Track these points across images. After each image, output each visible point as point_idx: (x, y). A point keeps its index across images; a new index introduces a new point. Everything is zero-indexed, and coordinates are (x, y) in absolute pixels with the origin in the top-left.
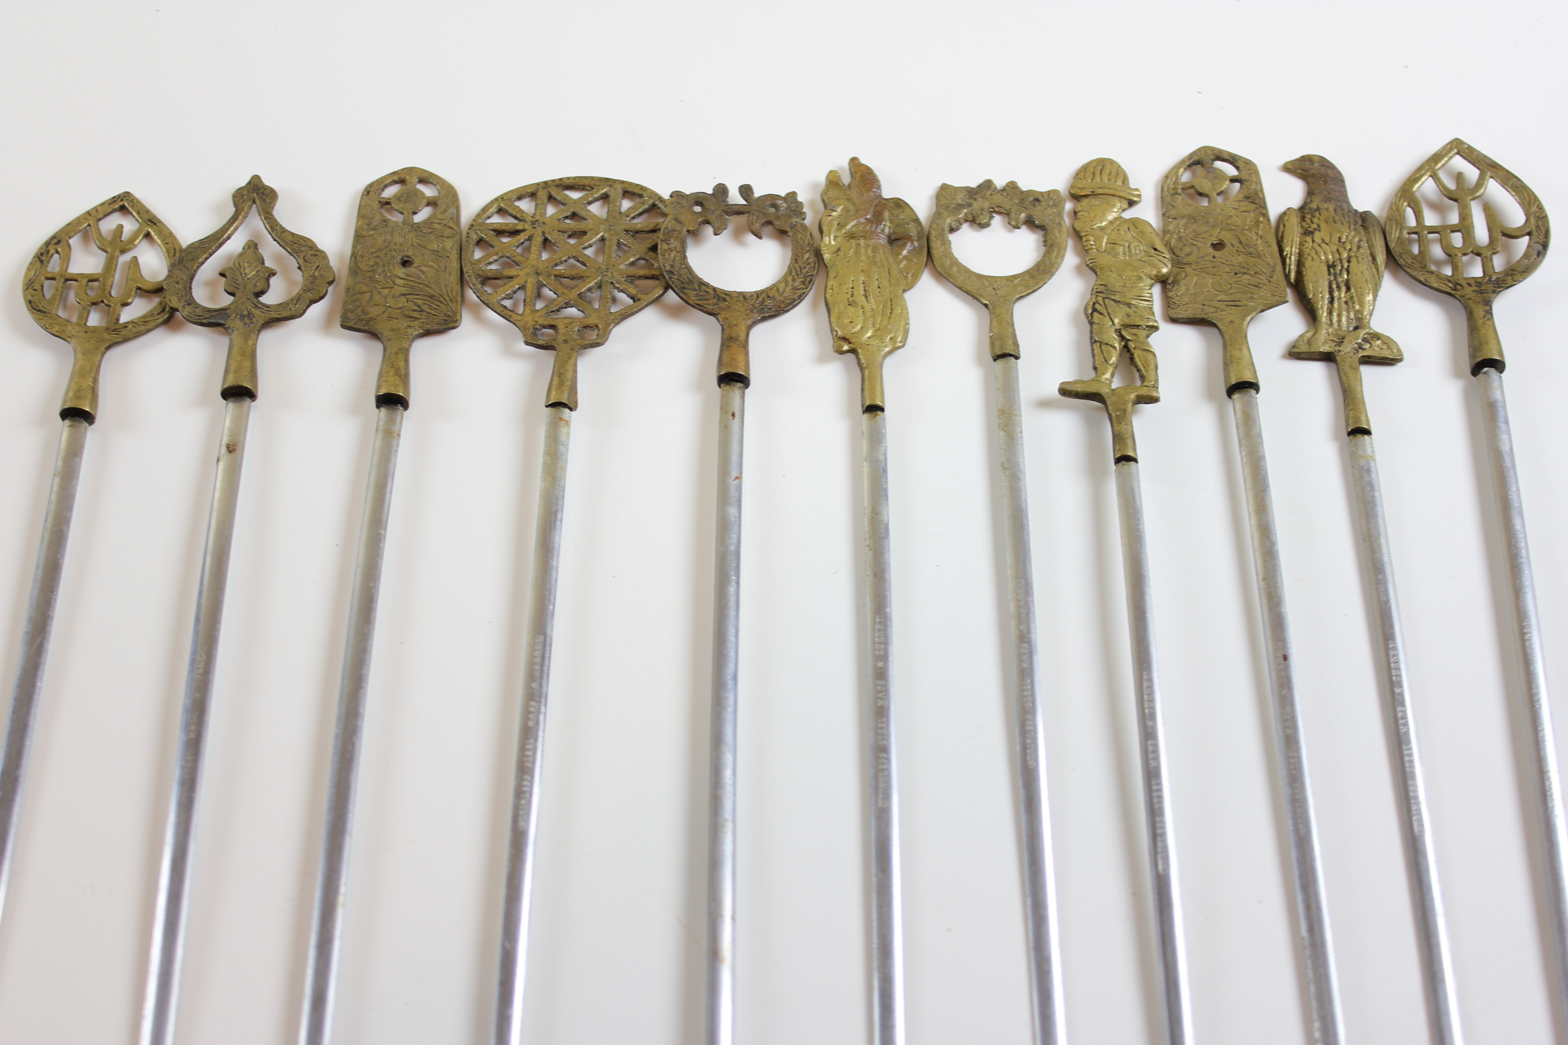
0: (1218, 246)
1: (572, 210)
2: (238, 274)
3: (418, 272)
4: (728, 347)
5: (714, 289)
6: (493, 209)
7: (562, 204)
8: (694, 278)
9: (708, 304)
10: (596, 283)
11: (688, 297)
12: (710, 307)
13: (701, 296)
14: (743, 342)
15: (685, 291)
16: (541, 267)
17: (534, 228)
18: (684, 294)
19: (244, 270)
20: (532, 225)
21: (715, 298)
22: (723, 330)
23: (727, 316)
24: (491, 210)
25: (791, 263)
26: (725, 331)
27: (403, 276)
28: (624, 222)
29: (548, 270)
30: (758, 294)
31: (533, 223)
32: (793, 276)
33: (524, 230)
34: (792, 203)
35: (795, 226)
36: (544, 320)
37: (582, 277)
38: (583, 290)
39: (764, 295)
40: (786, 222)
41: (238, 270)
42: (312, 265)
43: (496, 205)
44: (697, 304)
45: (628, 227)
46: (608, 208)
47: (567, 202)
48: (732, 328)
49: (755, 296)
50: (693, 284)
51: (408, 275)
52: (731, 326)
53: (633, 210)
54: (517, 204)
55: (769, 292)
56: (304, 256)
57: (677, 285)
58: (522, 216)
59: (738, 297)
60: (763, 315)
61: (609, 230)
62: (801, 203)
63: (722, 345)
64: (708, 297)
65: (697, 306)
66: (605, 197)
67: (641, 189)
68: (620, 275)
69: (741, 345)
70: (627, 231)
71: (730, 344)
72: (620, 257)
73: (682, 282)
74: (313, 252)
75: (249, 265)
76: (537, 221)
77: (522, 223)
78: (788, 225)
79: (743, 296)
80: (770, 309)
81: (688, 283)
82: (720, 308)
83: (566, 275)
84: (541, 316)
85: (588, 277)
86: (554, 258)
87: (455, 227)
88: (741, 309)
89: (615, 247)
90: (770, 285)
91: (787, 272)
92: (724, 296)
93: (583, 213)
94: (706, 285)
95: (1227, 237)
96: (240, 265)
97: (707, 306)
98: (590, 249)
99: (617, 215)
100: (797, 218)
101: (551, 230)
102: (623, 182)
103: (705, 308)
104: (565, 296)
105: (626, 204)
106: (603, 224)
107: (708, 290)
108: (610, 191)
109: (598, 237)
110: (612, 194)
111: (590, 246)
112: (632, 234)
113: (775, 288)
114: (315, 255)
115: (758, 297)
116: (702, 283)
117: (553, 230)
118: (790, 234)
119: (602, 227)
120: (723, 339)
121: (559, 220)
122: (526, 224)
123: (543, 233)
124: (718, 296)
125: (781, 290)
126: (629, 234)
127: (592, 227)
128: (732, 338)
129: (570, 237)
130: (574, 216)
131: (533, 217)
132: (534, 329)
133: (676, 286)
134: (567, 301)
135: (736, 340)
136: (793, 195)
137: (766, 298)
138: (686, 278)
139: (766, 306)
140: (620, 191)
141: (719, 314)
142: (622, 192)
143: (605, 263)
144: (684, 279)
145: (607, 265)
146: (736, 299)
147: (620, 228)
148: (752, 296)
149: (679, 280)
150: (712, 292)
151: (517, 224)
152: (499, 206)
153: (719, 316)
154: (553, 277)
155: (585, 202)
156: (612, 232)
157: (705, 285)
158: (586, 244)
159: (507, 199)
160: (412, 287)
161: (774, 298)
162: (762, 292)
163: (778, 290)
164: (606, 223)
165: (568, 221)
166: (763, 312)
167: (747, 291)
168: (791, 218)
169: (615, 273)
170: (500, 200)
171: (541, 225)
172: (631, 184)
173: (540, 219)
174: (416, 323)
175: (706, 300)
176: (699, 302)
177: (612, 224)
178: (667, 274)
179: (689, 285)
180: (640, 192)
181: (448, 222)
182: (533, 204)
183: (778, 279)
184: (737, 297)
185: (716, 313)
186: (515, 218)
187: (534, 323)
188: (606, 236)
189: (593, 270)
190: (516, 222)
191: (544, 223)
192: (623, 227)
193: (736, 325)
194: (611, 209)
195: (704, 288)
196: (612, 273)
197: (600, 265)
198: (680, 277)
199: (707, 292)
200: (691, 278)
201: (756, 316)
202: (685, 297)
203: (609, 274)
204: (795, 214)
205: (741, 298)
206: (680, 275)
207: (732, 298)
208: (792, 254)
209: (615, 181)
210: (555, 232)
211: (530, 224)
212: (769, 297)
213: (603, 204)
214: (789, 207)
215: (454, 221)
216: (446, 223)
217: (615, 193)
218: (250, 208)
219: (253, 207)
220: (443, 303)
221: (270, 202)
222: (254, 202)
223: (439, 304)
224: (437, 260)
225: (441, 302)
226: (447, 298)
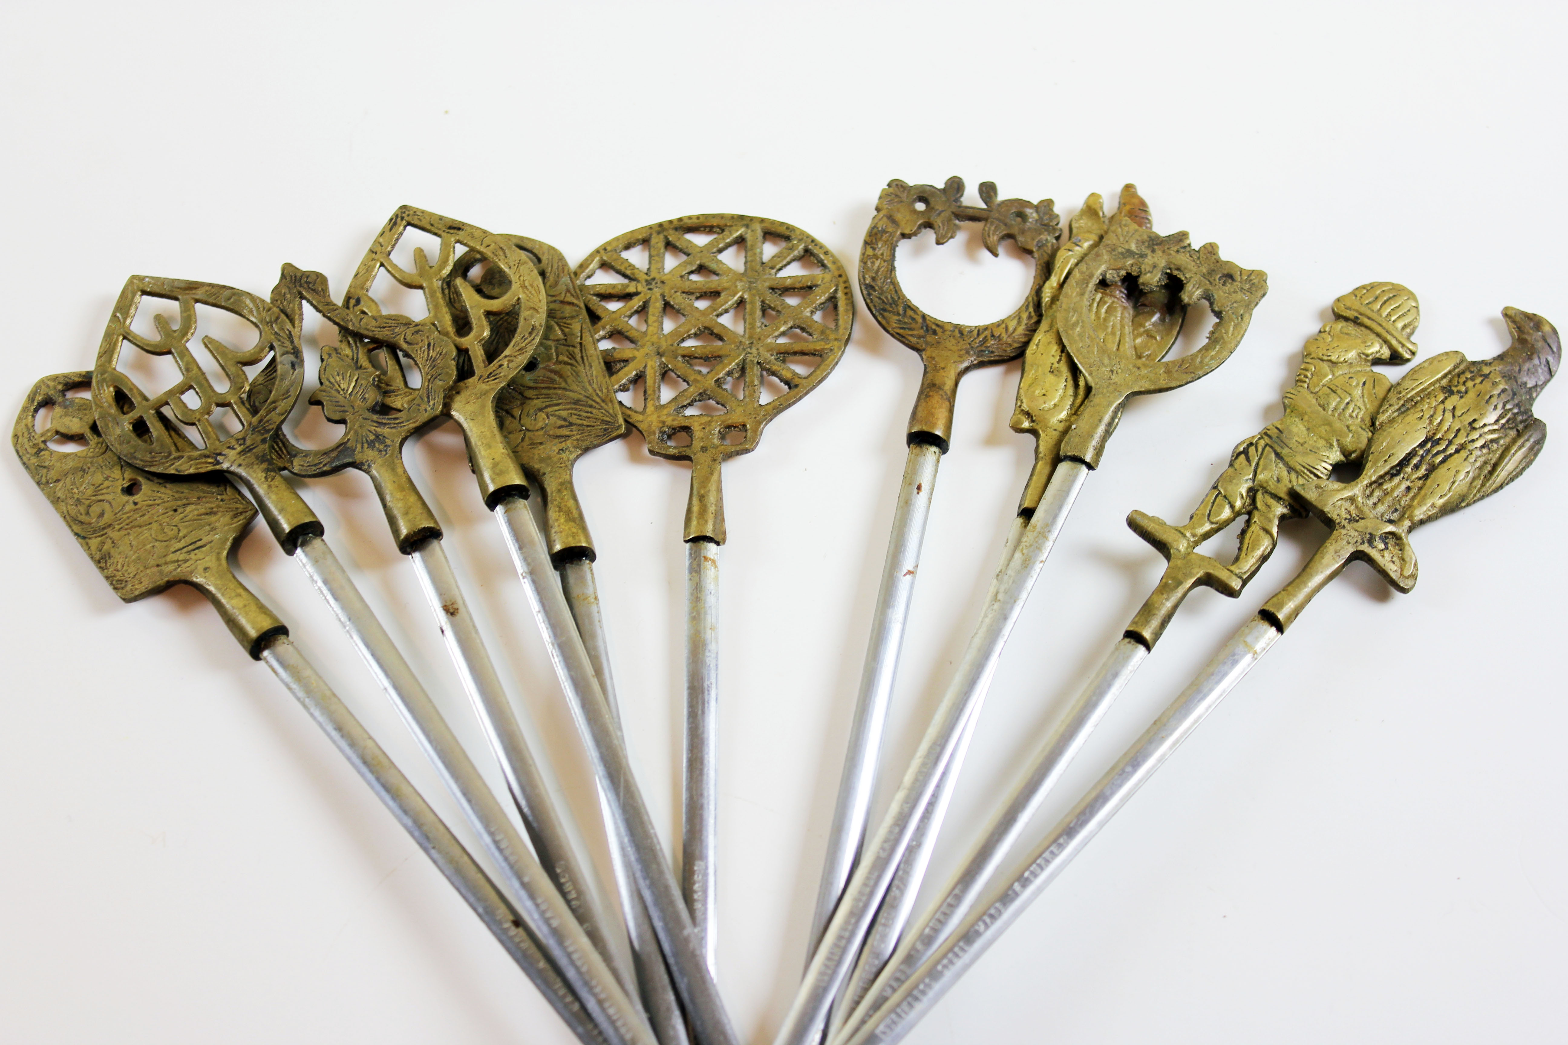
1: (698, 262)
2: (334, 393)
3: (547, 374)
4: (927, 396)
5: (924, 317)
6: (594, 265)
7: (685, 253)
8: (899, 298)
9: (912, 335)
10: (738, 364)
11: (888, 323)
12: (914, 340)
13: (905, 323)
14: (949, 393)
15: (886, 314)
16: (664, 345)
17: (650, 289)
18: (883, 317)
19: (339, 386)
20: (647, 285)
21: (922, 328)
22: (925, 372)
23: (934, 355)
24: (591, 267)
25: (1030, 294)
26: (928, 375)
27: (532, 384)
28: (767, 276)
29: (673, 348)
30: (980, 330)
31: (648, 283)
32: (1030, 313)
33: (637, 294)
34: (1045, 214)
35: (1043, 245)
36: (673, 420)
37: (719, 357)
38: (721, 375)
39: (987, 333)
40: (1033, 239)
41: (332, 389)
42: (420, 345)
43: (597, 259)
44: (898, 334)
45: (773, 284)
46: (746, 257)
47: (690, 252)
48: (938, 371)
49: (975, 332)
50: (897, 305)
51: (535, 380)
52: (936, 369)
53: (779, 259)
54: (625, 255)
55: (994, 329)
56: (405, 339)
57: (877, 305)
58: (633, 274)
59: (954, 331)
60: (981, 359)
61: (750, 289)
62: (1057, 216)
63: (921, 393)
64: (914, 325)
65: (897, 336)
66: (740, 241)
67: (788, 228)
68: (768, 351)
69: (945, 397)
70: (773, 289)
71: (931, 393)
72: (766, 326)
73: (883, 302)
74: (413, 329)
75: (341, 377)
76: (654, 279)
77: (634, 283)
78: (1035, 243)
79: (960, 331)
80: (992, 352)
81: (891, 304)
82: (927, 343)
83: (696, 355)
84: (668, 415)
85: (727, 356)
86: (680, 331)
88: (954, 348)
89: (759, 313)
90: (999, 320)
91: (1023, 305)
92: (934, 327)
93: (713, 266)
94: (914, 309)
96: (330, 382)
97: (910, 338)
98: (726, 315)
99: (758, 267)
100: (1049, 235)
101: (673, 291)
102: (762, 220)
103: (908, 340)
104: (698, 385)
105: (769, 250)
106: (741, 281)
107: (915, 316)
108: (746, 233)
109: (736, 298)
110: (749, 237)
111: (726, 311)
112: (779, 292)
113: (1004, 326)
114: (417, 332)
115: (978, 334)
116: (909, 307)
117: (676, 292)
118: (1036, 255)
119: (739, 285)
120: (923, 384)
121: (682, 277)
122: (639, 285)
123: (663, 296)
124: (927, 327)
125: (1011, 329)
126: (776, 293)
127: (726, 285)
128: (934, 385)
129: (697, 298)
130: (701, 269)
131: (647, 274)
132: (661, 432)
133: (875, 306)
134: (701, 391)
135: (940, 388)
136: (1048, 204)
137: (989, 337)
138: (889, 297)
139: (987, 347)
140: (759, 233)
141: (924, 350)
142: (762, 234)
143: (747, 336)
144: (887, 298)
145: (750, 337)
146: (950, 333)
147: (763, 285)
148: (971, 332)
149: (880, 298)
150: (920, 321)
151: (628, 286)
152: (601, 258)
153: (923, 354)
154: (680, 358)
155: (715, 250)
156: (754, 292)
157: (912, 310)
158: (720, 310)
159: (611, 251)
160: (547, 396)
161: (999, 338)
162: (986, 328)
163: (1007, 329)
164: (744, 279)
165: (694, 277)
166: (982, 356)
167: (966, 325)
168: (1040, 234)
169: (761, 349)
170: (602, 252)
171: (659, 285)
172: (773, 222)
173: (657, 276)
175: (911, 329)
176: (901, 331)
177: (752, 280)
178: (866, 288)
179: (891, 307)
180: (787, 233)
181: (565, 296)
182: (646, 255)
183: (1010, 314)
184: (950, 331)
185: (921, 348)
186: (625, 276)
187: (661, 425)
188: (745, 297)
189: (733, 346)
190: (626, 281)
191: (663, 282)
192: (767, 284)
193: (943, 368)
194: (749, 259)
195: (910, 313)
196: (758, 349)
197: (741, 339)
198: (881, 294)
199: (913, 319)
200: (896, 298)
201: (973, 359)
202: (884, 322)
203: (754, 351)
204: (1046, 230)
205: (957, 333)
206: (882, 292)
207: (944, 331)
208: (1034, 283)
209: (752, 219)
210: (678, 294)
211: (644, 284)
212: (993, 336)
213: (739, 250)
214: (1040, 220)
215: (572, 295)
216: (562, 299)
217: (754, 235)
218: (301, 306)
219: (304, 302)
220: (595, 408)
221: (322, 289)
222: (302, 297)
223: (590, 410)
224: (567, 350)
225: (591, 406)
226: (598, 400)
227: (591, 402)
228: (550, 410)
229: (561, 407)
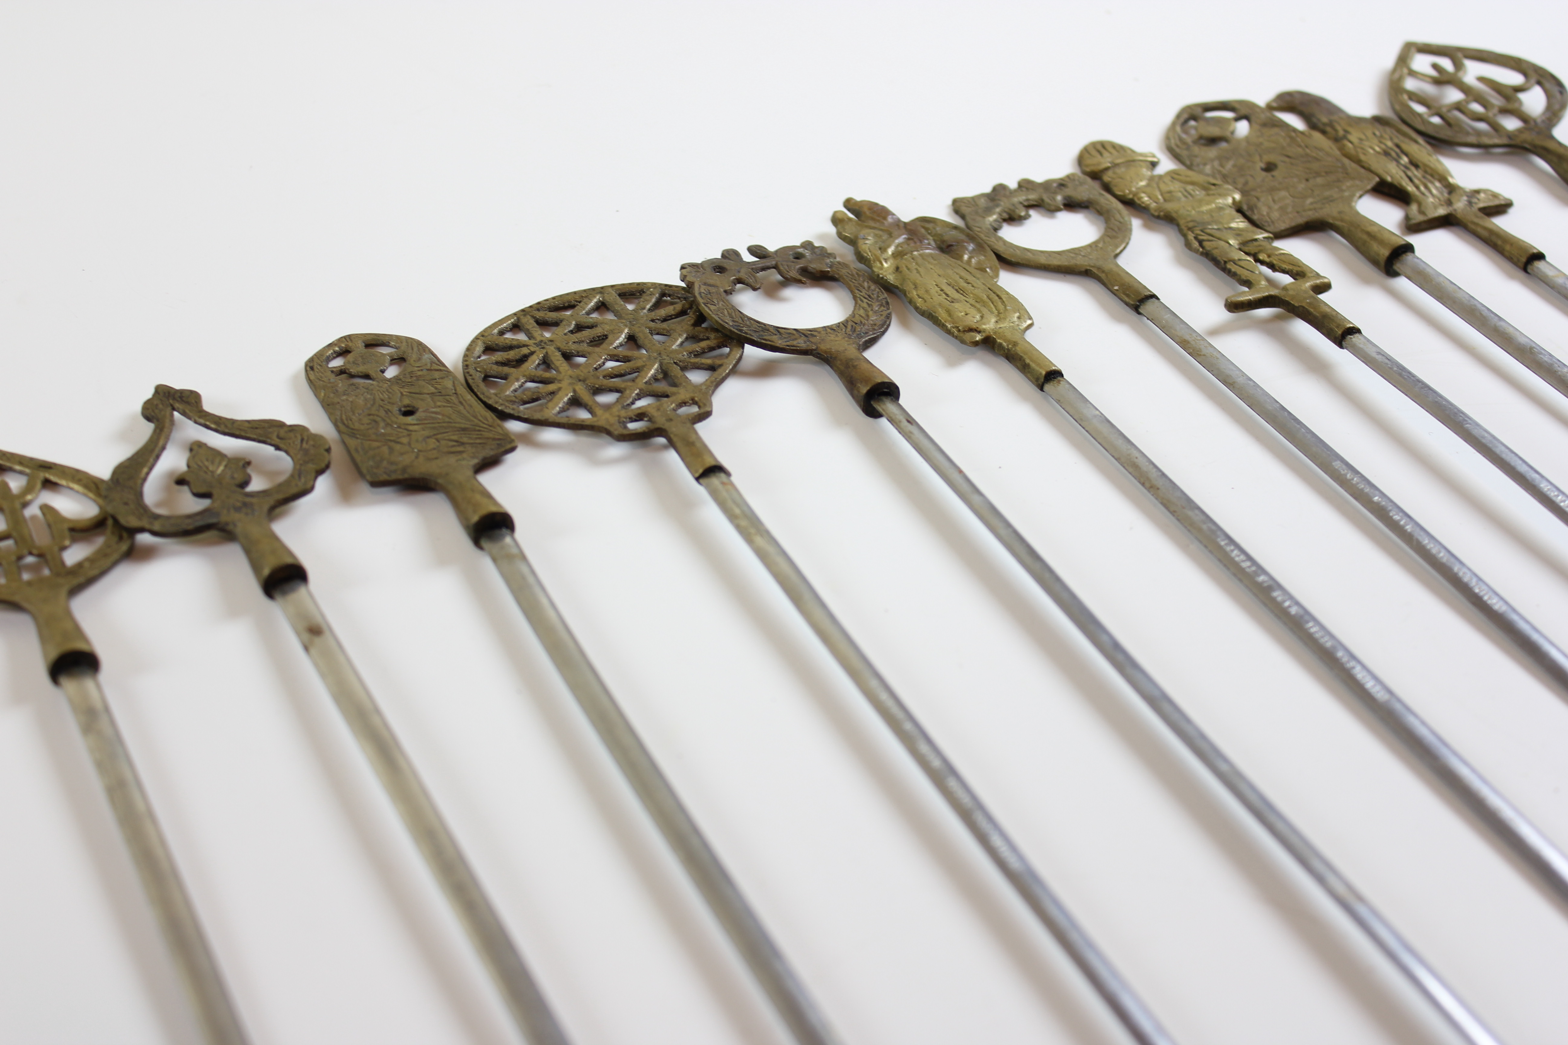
0: (1270, 168)
2: (202, 473)
3: (428, 414)
9: (799, 343)
12: (802, 346)
13: (786, 337)
16: (581, 374)
17: (543, 348)
18: (764, 344)
19: (207, 469)
20: (538, 346)
21: (801, 336)
23: (828, 347)
24: (477, 349)
27: (415, 422)
28: (642, 315)
30: (843, 324)
31: (538, 344)
32: (866, 303)
34: (812, 249)
35: (832, 265)
36: (626, 413)
37: (637, 369)
38: (647, 379)
39: (850, 323)
40: (822, 264)
41: (198, 473)
43: (480, 343)
44: (787, 346)
45: (651, 317)
48: (843, 353)
49: (841, 326)
50: (769, 332)
51: (418, 420)
52: (841, 352)
54: (505, 337)
55: (852, 320)
56: (278, 436)
58: (520, 344)
61: (633, 325)
62: (822, 247)
64: (794, 337)
66: (603, 305)
67: (640, 285)
70: (653, 320)
71: (856, 364)
72: (665, 342)
73: (757, 332)
74: (286, 429)
75: (208, 464)
76: (541, 341)
77: (526, 348)
78: (825, 266)
79: (830, 329)
80: (865, 332)
81: (764, 331)
82: (814, 343)
83: (616, 373)
85: (644, 366)
86: (590, 363)
87: (442, 368)
88: (838, 339)
89: (652, 336)
90: (847, 316)
92: (810, 333)
93: (589, 322)
94: (786, 329)
95: (1271, 158)
96: (198, 466)
97: (799, 345)
99: (629, 313)
100: (828, 258)
101: (565, 344)
102: (613, 287)
106: (620, 323)
107: (791, 333)
108: (605, 298)
110: (608, 299)
113: (856, 316)
114: (291, 431)
116: (780, 329)
119: (622, 325)
120: (838, 374)
121: (565, 335)
122: (532, 348)
124: (805, 335)
125: (863, 316)
126: (657, 322)
127: (610, 329)
128: (845, 367)
131: (531, 341)
133: (749, 339)
134: (637, 391)
135: (858, 359)
136: (808, 243)
139: (859, 331)
140: (615, 294)
144: (756, 329)
146: (824, 334)
147: (643, 320)
148: (836, 327)
149: (752, 332)
150: (797, 333)
152: (484, 343)
155: (583, 313)
156: (638, 326)
158: (615, 344)
159: (489, 335)
160: (434, 428)
161: (861, 323)
162: (845, 321)
163: (860, 316)
164: (623, 321)
165: (579, 334)
166: (861, 336)
168: (822, 260)
169: (671, 355)
170: (481, 338)
171: (549, 343)
173: (543, 340)
174: (465, 455)
176: (788, 343)
177: (629, 321)
181: (431, 366)
183: (850, 312)
184: (824, 331)
187: (618, 418)
188: (632, 331)
189: (644, 359)
191: (552, 341)
192: (646, 319)
193: (838, 354)
194: (618, 313)
196: (668, 356)
200: (763, 326)
201: (858, 341)
202: (766, 347)
203: (665, 357)
204: (823, 257)
205: (829, 332)
209: (603, 288)
211: (535, 346)
212: (855, 323)
214: (813, 253)
215: (437, 364)
216: (429, 368)
217: (612, 298)
218: (172, 415)
219: (176, 414)
220: (484, 431)
221: (196, 402)
222: (174, 409)
223: (479, 433)
224: (444, 399)
225: (479, 431)
226: (485, 426)
227: (478, 428)
228: (439, 436)
229: (449, 434)
